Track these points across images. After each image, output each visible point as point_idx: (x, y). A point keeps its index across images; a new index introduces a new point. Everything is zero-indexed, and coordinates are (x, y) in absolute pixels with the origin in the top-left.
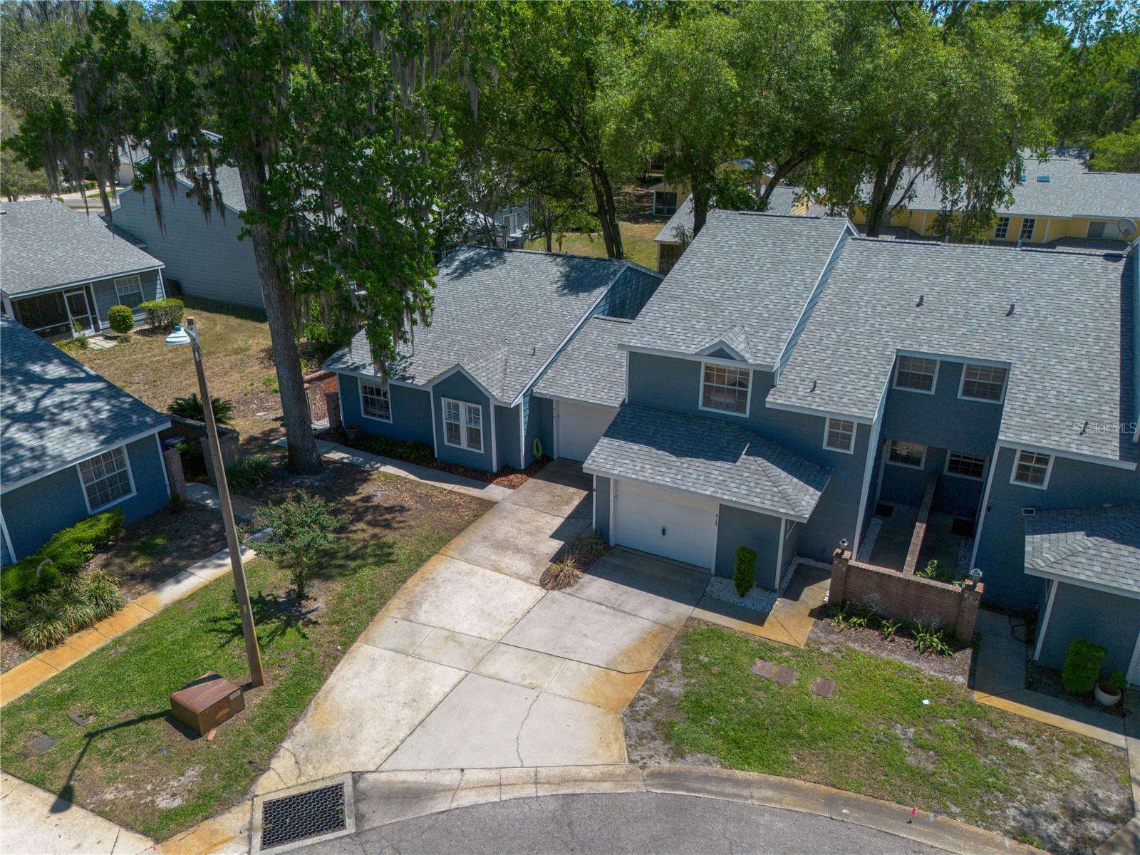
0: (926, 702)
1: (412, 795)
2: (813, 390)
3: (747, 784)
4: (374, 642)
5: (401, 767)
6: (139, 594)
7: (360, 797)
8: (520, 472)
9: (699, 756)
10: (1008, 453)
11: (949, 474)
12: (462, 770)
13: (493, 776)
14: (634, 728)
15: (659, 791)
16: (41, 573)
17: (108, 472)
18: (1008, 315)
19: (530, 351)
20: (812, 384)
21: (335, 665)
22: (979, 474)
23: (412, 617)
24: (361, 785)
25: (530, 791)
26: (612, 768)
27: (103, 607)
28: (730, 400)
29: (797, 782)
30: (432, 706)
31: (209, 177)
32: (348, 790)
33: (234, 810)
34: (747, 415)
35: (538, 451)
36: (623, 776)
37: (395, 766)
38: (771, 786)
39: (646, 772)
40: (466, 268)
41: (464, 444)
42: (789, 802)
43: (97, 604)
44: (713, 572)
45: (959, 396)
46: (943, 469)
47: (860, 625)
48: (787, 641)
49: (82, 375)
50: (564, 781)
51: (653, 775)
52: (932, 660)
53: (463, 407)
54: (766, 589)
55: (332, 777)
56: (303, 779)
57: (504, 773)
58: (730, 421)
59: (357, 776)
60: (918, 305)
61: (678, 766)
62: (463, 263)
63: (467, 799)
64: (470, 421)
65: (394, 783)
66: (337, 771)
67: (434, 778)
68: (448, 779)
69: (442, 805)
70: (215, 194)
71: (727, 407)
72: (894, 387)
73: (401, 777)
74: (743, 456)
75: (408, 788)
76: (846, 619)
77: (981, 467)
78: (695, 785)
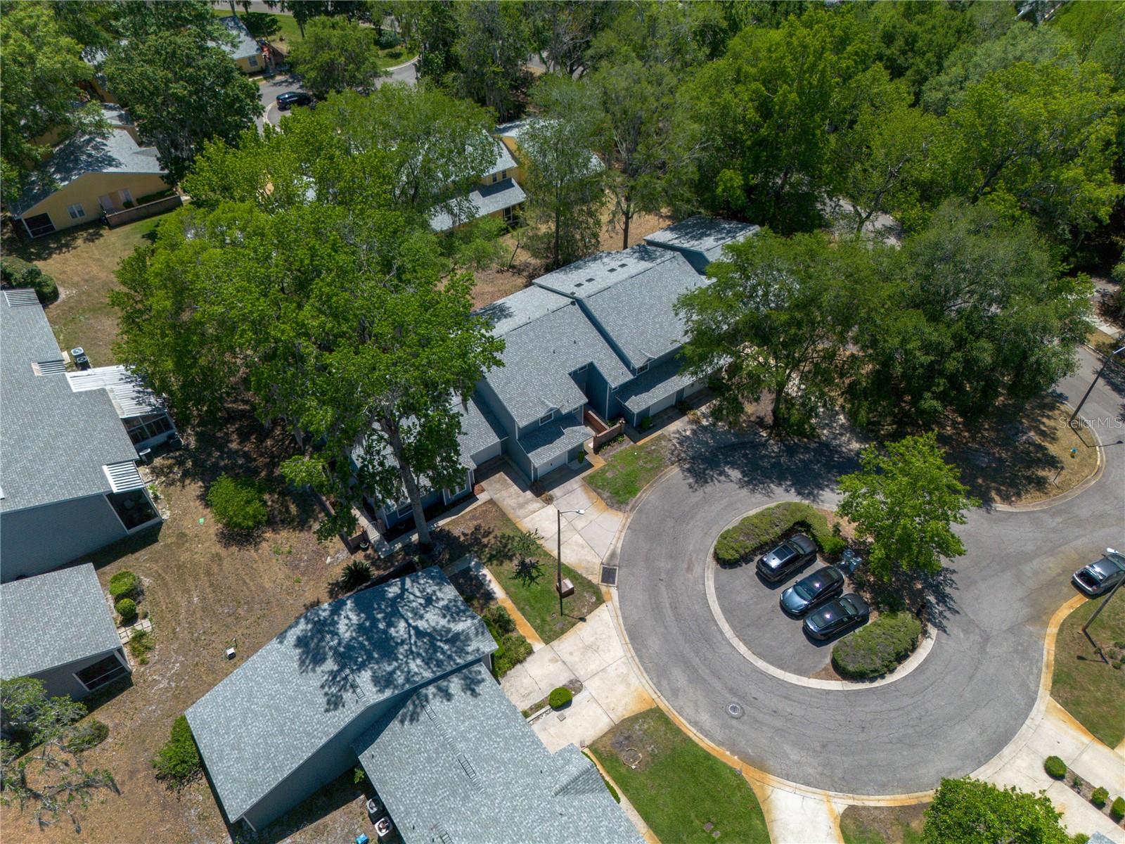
1: (613, 555)
5: (604, 555)
7: (608, 564)
8: (475, 484)
12: (610, 544)
24: (605, 564)
25: (623, 534)
33: (601, 588)
44: (567, 463)
55: (600, 569)
56: (597, 573)
59: (602, 563)
63: (620, 545)
65: (608, 557)
68: (612, 547)
69: (619, 551)
73: (606, 555)
75: (611, 555)
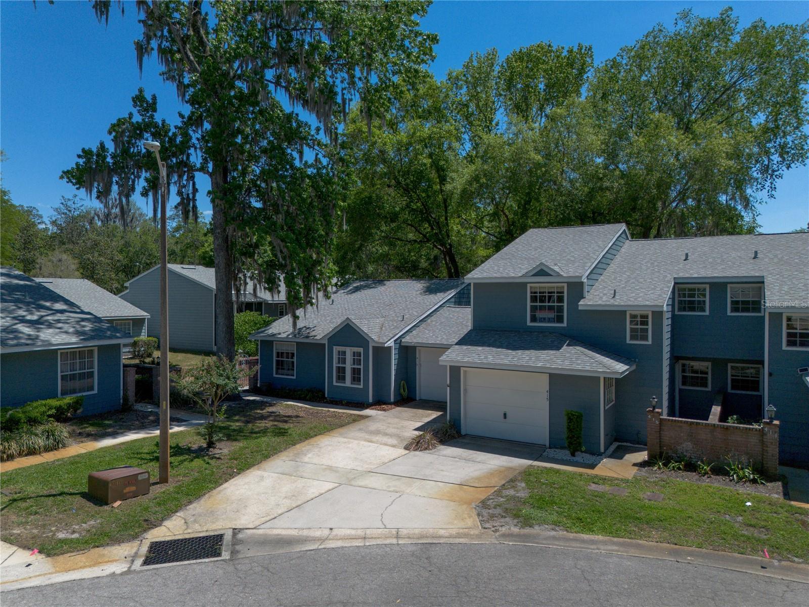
0: (749, 504)
2: (614, 297)
3: (593, 542)
4: (265, 469)
5: (276, 526)
6: (82, 442)
7: (237, 542)
8: (391, 404)
9: (547, 526)
10: (776, 316)
11: (733, 392)
12: (331, 529)
13: (360, 533)
14: (485, 512)
15: (511, 543)
16: (10, 415)
17: (80, 370)
18: (754, 258)
19: (400, 319)
20: (613, 292)
21: (230, 479)
22: (757, 389)
23: (298, 460)
24: (240, 536)
25: (391, 541)
26: (467, 530)
27: (51, 441)
28: (551, 315)
29: (640, 542)
30: (309, 499)
31: (191, 196)
32: (228, 537)
33: (122, 545)
34: (565, 325)
35: (404, 391)
36: (477, 535)
37: (272, 526)
38: (614, 543)
39: (498, 534)
40: (357, 289)
41: (348, 383)
42: (633, 552)
43: (48, 438)
44: (548, 444)
45: (729, 313)
46: (727, 389)
47: (679, 469)
48: (616, 476)
49: (78, 311)
50: (422, 537)
51: (504, 536)
52: (748, 487)
53: (349, 351)
54: (593, 454)
55: (216, 530)
56: (189, 531)
57: (368, 532)
58: (552, 331)
59: (236, 531)
60: (685, 260)
61: (527, 530)
62: (355, 287)
63: (334, 544)
64: (354, 364)
65: (270, 535)
66: (220, 527)
67: (305, 533)
68: (318, 533)
69: (311, 546)
70: (193, 208)
71: (550, 320)
72: (676, 313)
73: (276, 532)
74: (565, 347)
75: (282, 539)
76: (665, 465)
77: (758, 382)
78: (544, 542)
